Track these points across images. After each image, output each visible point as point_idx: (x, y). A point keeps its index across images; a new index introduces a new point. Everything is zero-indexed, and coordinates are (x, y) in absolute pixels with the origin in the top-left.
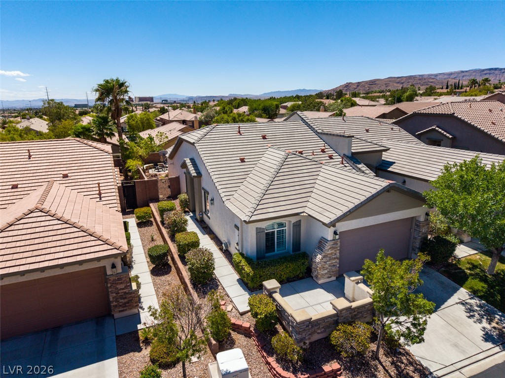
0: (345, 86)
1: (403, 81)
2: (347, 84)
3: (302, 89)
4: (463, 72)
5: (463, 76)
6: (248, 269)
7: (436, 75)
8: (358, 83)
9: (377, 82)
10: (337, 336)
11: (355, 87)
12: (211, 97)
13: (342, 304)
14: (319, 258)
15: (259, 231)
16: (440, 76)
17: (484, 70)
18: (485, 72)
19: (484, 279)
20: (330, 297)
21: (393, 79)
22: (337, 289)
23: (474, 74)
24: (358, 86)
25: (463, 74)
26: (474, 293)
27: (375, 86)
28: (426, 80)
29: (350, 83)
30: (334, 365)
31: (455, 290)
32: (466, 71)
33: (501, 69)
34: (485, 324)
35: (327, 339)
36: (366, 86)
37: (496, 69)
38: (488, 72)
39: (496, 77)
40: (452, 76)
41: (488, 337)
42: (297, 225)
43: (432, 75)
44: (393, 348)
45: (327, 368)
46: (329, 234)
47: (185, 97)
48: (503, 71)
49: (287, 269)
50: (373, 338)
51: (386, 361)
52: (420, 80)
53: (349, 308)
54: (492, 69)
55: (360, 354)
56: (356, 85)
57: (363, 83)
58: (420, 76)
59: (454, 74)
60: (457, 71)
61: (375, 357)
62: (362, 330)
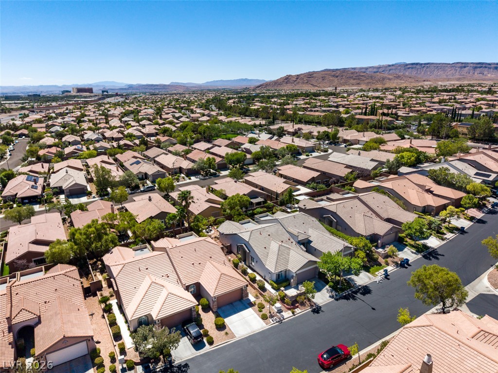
0: (285, 78)
1: (337, 75)
2: (287, 77)
3: (244, 78)
4: (389, 66)
5: (390, 70)
6: (275, 285)
7: (367, 69)
8: (298, 75)
9: (314, 75)
10: (298, 299)
11: (295, 80)
12: (152, 85)
13: (299, 292)
14: (292, 280)
15: (276, 274)
16: (370, 70)
17: (407, 65)
18: (408, 66)
19: (333, 282)
20: (296, 290)
21: (329, 72)
22: (297, 288)
23: (399, 68)
24: (297, 79)
25: (390, 68)
26: (330, 286)
27: (313, 79)
28: (358, 74)
29: (290, 76)
30: (298, 305)
31: (325, 286)
32: (393, 65)
33: (422, 64)
34: (330, 294)
35: (296, 300)
36: (305, 79)
37: (417, 64)
38: (411, 66)
39: (418, 71)
40: (380, 70)
41: (330, 297)
42: (286, 271)
43: (363, 68)
44: (309, 300)
45: (296, 305)
46: (295, 275)
47: (123, 85)
48: (423, 66)
49: (285, 284)
50: (305, 299)
51: (308, 303)
52: (352, 73)
53: (300, 293)
54: (414, 64)
55: (303, 302)
56: (296, 77)
57: (302, 76)
58: (352, 68)
59: (382, 67)
60: (385, 64)
61: (306, 302)
62: (303, 297)
